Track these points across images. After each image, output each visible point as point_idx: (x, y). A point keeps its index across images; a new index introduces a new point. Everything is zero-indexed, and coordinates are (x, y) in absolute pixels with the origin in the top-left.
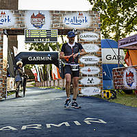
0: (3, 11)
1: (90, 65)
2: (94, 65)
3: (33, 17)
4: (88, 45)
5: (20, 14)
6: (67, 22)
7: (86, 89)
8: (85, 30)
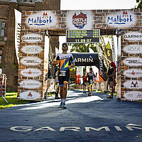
0: (45, 12)
1: (135, 67)
2: (138, 67)
3: (75, 17)
4: (132, 45)
5: (61, 14)
6: (110, 21)
8: (129, 30)
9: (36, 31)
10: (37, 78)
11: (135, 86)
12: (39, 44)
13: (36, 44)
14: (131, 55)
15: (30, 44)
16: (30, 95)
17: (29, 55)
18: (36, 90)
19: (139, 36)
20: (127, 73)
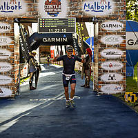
1: (112, 59)
2: (116, 59)
4: (111, 36)
8: (108, 19)
14: (109, 46)
16: (0, 92)
18: (6, 86)
19: (118, 25)
20: (105, 66)
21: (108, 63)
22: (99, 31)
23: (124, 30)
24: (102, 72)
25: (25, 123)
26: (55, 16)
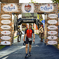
0: (12, 4)
2: (54, 30)
6: (42, 9)
7: (50, 41)
9: (8, 13)
10: (9, 35)
11: (52, 38)
12: (9, 19)
13: (8, 19)
14: (51, 25)
15: (5, 19)
16: (6, 43)
17: (5, 25)
18: (8, 40)
19: (55, 16)
20: (49, 33)
21: (51, 32)
22: (47, 18)
23: (58, 18)
24: (48, 35)
25: (16, 56)
26: (29, 12)
